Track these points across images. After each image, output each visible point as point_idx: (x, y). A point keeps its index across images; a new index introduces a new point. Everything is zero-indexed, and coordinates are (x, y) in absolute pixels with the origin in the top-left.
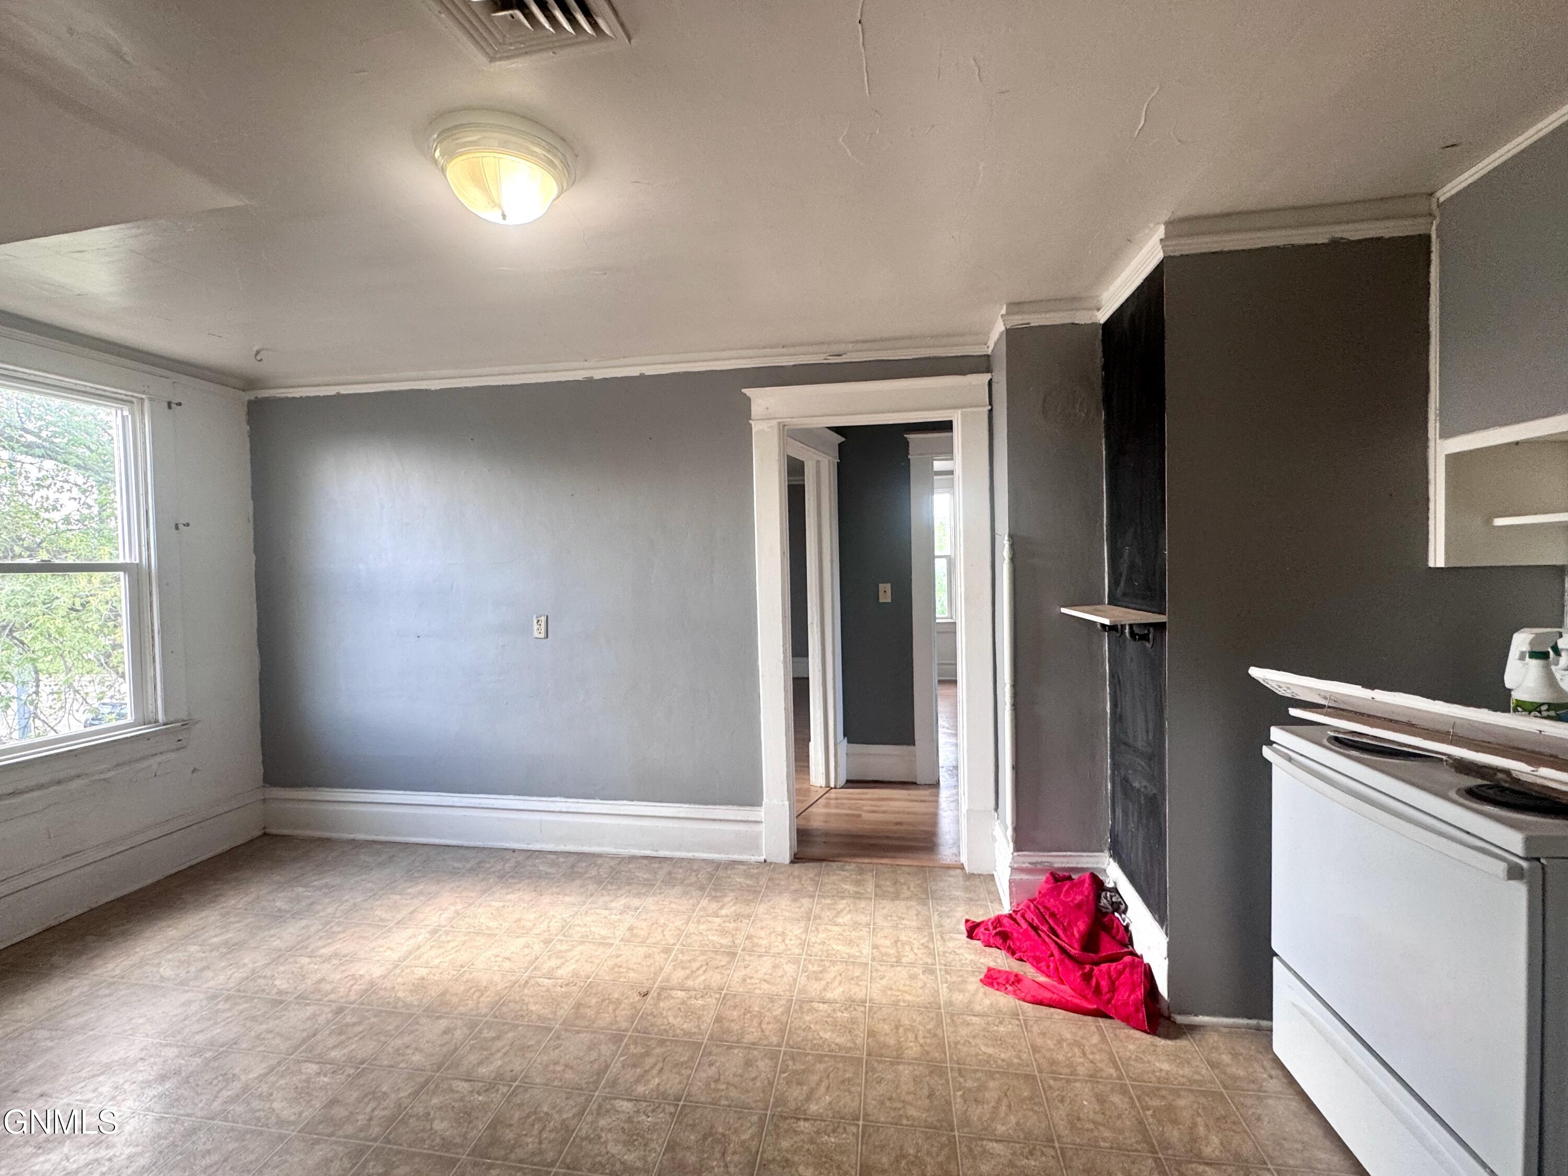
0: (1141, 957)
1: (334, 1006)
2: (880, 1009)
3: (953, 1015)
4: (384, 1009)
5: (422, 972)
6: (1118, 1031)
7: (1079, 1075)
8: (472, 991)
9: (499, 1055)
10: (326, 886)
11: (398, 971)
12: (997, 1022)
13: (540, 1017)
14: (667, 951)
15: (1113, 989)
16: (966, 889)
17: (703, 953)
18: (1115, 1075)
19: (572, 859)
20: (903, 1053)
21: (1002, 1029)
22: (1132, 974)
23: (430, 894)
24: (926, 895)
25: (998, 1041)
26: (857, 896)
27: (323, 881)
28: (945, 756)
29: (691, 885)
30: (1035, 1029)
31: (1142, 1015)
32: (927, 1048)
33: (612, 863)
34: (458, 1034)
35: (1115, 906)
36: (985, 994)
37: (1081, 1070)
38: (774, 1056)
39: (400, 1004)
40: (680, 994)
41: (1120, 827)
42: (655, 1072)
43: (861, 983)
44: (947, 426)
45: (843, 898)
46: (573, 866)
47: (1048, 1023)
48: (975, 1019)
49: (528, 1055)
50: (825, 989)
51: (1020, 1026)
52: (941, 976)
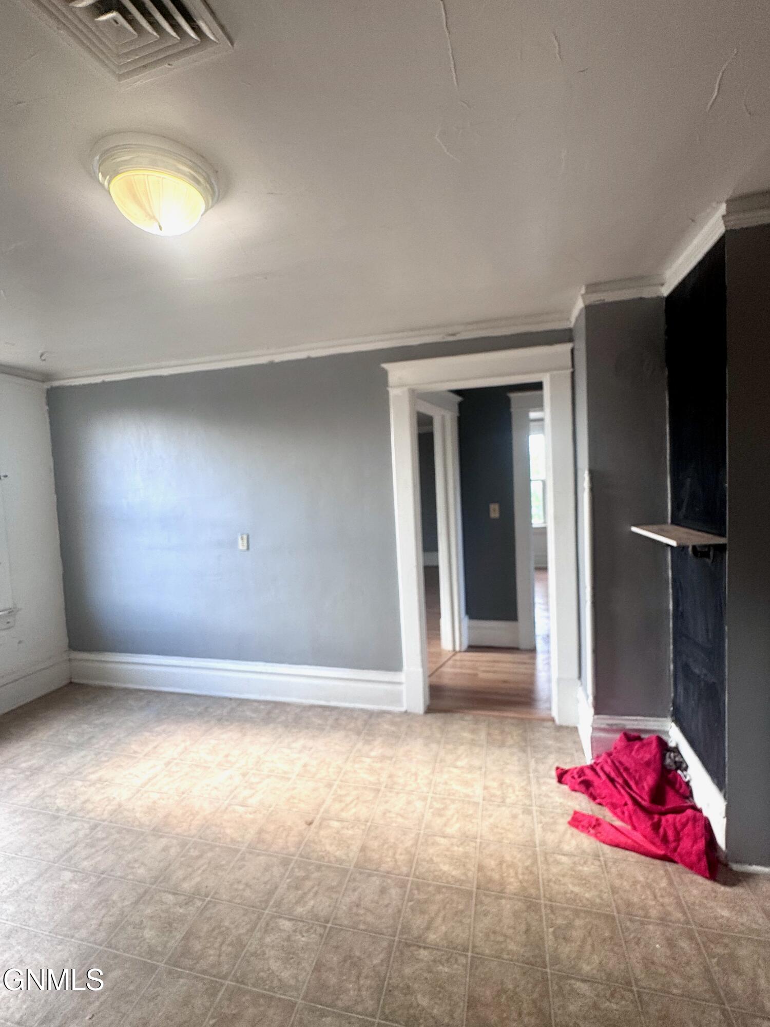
0: (700, 811)
1: (92, 822)
2: (488, 845)
3: (546, 853)
4: (125, 827)
5: (155, 796)
6: (682, 876)
7: (650, 917)
8: (187, 815)
9: (200, 871)
10: (102, 724)
11: (139, 795)
12: (582, 862)
13: (233, 841)
14: (329, 786)
15: (678, 839)
16: (557, 739)
17: (356, 788)
18: (682, 920)
19: (269, 707)
20: (505, 888)
21: (586, 869)
22: (694, 827)
23: (170, 732)
24: (526, 745)
25: (582, 880)
26: (473, 743)
27: (101, 721)
28: (540, 628)
29: (350, 730)
30: (614, 870)
31: (704, 864)
32: (525, 884)
33: (298, 710)
34: (173, 851)
35: (678, 765)
36: (572, 835)
37: (654, 913)
38: (402, 885)
39: (137, 823)
40: (335, 824)
41: (681, 700)
42: (311, 894)
43: (474, 821)
44: (538, 386)
45: (462, 744)
46: (269, 713)
47: (624, 865)
48: (564, 859)
49: (220, 873)
50: (445, 825)
51: (600, 866)
52: (537, 816)
